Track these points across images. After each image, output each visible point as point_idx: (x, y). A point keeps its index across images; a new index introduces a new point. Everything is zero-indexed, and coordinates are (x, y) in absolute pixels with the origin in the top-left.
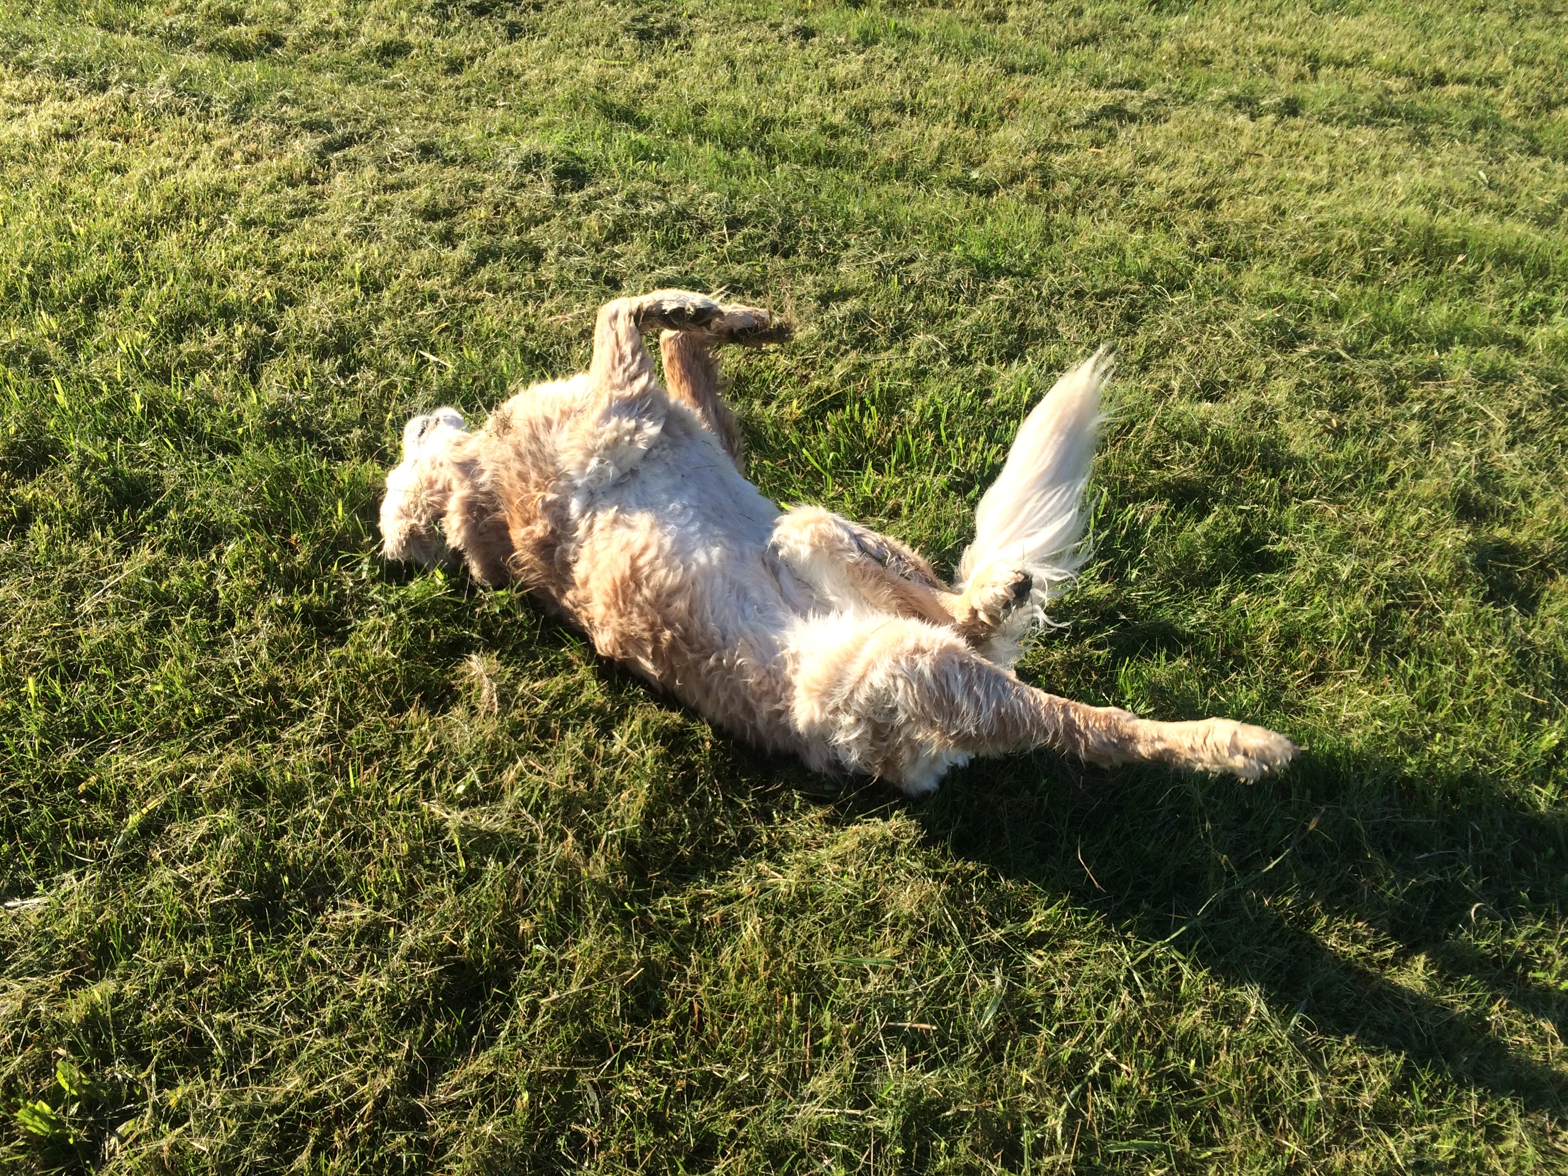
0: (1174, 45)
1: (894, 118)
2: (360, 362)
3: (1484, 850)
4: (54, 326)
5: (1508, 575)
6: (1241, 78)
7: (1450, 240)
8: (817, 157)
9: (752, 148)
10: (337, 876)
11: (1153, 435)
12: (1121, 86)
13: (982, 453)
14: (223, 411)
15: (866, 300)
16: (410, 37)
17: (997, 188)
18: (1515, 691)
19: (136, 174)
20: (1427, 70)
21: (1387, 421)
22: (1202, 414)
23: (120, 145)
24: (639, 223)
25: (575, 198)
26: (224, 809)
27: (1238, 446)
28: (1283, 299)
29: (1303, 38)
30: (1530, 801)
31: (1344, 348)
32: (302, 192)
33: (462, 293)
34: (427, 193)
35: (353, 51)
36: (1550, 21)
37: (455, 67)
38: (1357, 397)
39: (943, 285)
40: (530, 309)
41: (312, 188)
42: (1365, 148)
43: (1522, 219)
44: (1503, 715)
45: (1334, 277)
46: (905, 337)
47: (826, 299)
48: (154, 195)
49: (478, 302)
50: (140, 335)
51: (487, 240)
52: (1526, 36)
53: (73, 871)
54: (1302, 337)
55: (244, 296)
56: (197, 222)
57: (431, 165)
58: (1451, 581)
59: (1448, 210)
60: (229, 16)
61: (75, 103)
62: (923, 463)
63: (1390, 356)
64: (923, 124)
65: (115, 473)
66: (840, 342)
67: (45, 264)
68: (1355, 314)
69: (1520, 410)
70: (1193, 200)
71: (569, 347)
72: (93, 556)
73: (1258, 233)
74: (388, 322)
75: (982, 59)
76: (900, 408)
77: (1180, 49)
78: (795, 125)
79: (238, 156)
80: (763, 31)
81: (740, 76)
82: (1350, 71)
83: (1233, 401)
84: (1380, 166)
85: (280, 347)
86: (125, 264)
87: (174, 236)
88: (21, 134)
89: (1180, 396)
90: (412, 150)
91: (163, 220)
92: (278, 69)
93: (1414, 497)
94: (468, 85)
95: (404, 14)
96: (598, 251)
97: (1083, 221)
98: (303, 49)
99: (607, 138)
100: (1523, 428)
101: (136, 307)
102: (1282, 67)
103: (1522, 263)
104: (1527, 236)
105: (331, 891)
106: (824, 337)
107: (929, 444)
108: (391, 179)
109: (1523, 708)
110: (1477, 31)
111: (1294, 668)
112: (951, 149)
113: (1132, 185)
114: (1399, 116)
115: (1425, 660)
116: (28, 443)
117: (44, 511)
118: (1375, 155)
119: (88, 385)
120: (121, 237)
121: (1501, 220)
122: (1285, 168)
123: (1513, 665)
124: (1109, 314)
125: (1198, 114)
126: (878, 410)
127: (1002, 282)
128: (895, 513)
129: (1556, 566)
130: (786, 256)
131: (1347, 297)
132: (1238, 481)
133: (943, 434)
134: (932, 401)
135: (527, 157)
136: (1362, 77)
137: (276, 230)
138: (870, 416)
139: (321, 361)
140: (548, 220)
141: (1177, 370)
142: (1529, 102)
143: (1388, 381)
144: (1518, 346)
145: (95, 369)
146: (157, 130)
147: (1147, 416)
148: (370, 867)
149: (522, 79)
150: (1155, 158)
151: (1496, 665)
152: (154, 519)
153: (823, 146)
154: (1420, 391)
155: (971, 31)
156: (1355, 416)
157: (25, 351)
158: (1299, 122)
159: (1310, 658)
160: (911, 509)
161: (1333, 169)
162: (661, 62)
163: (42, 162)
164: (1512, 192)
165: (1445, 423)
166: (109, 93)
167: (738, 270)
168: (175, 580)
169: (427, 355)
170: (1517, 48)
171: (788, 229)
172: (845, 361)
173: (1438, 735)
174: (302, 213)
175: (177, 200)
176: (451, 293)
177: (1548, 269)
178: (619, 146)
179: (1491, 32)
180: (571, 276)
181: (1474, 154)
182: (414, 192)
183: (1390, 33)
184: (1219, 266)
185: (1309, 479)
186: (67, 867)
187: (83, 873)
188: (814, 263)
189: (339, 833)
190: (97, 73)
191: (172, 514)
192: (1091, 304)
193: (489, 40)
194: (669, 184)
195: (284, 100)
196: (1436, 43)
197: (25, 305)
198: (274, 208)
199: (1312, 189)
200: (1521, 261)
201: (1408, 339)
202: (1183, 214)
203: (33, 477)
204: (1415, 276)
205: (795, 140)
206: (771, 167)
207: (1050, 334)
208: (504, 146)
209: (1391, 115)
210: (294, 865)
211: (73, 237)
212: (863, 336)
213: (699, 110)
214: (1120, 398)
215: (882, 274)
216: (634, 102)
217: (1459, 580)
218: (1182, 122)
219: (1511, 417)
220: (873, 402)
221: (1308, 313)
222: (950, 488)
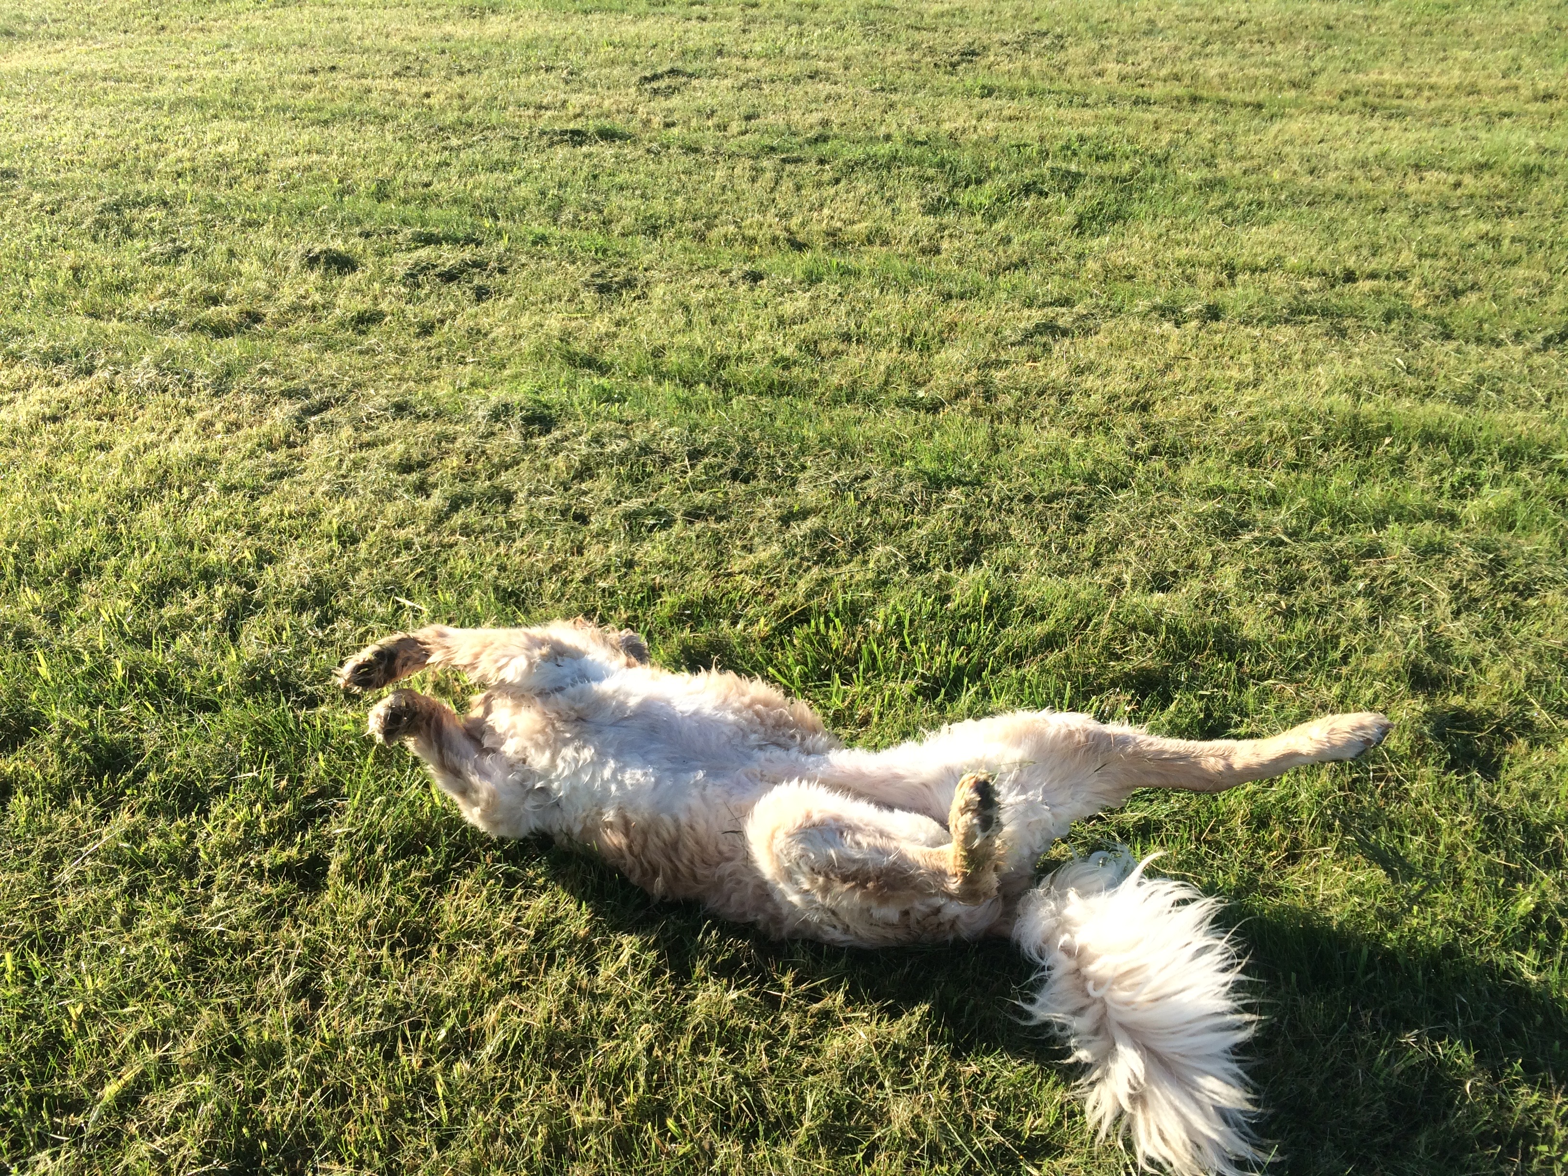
0: (1098, 264)
1: (841, 347)
2: (337, 612)
3: (1473, 1023)
4: (38, 600)
5: (1467, 741)
6: (1163, 290)
7: (1375, 425)
8: (771, 387)
9: (709, 384)
10: (316, 1137)
11: (1110, 628)
12: (1051, 304)
13: (946, 655)
14: (203, 671)
15: (825, 517)
16: (384, 306)
17: (942, 404)
18: (1487, 857)
19: (119, 451)
20: (1338, 270)
21: (1334, 600)
22: (1155, 606)
23: (106, 424)
24: (604, 461)
25: (542, 442)
26: (201, 1075)
27: (1193, 633)
28: (1223, 491)
29: (1219, 249)
30: (1513, 969)
31: (1286, 533)
32: (282, 455)
33: (436, 539)
34: (401, 448)
35: (328, 322)
36: (1448, 216)
37: (426, 330)
38: (1303, 579)
39: (898, 498)
40: (502, 550)
41: (291, 451)
42: (1286, 344)
43: (1442, 400)
44: (1476, 882)
45: (1270, 467)
46: (864, 550)
47: (786, 520)
48: (138, 468)
49: (451, 546)
50: (123, 604)
51: (459, 487)
52: (1428, 231)
53: (48, 1151)
54: (1244, 525)
55: (224, 558)
56: (180, 491)
57: (405, 422)
58: (1413, 752)
59: (1371, 397)
60: (211, 298)
61: (62, 388)
62: (890, 670)
63: (1330, 538)
64: (869, 351)
65: (96, 740)
66: (802, 559)
67: (31, 542)
68: (1292, 500)
69: (1461, 580)
70: (1128, 404)
71: (540, 582)
72: (72, 824)
73: (1193, 430)
74: (365, 572)
75: (920, 289)
76: (864, 617)
77: (1104, 266)
78: (749, 360)
79: (219, 426)
80: (715, 278)
81: (695, 320)
82: (1265, 275)
83: (1184, 590)
84: (1301, 360)
85: (259, 605)
86: (109, 536)
87: (157, 506)
88: (9, 420)
89: (1133, 588)
90: (386, 409)
91: (147, 492)
92: (258, 343)
93: (1367, 671)
94: (439, 345)
95: (377, 286)
96: (566, 490)
97: (1026, 429)
98: (281, 324)
99: (571, 385)
100: (1465, 597)
101: (118, 577)
102: (1201, 275)
103: (1447, 441)
104: (1448, 415)
105: (309, 1155)
106: (787, 556)
107: (894, 651)
108: (366, 437)
109: (1496, 874)
110: (1381, 231)
111: (1269, 849)
112: (897, 371)
113: (1070, 393)
114: (1315, 313)
115: (1396, 832)
116: (11, 716)
117: (25, 783)
118: (1296, 350)
119: (70, 656)
120: (105, 511)
121: (1422, 402)
122: (1212, 369)
123: (1482, 831)
124: (1058, 516)
125: (1126, 325)
126: (842, 622)
127: (954, 491)
128: (865, 722)
129: (1513, 730)
130: (746, 481)
131: (1283, 485)
132: (1196, 667)
133: (907, 640)
134: (894, 608)
135: (496, 407)
136: (1277, 280)
137: (256, 493)
138: (835, 628)
139: (300, 615)
140: (518, 464)
141: (1128, 563)
142: (1437, 291)
143: (1330, 561)
144: (1452, 519)
145: (78, 639)
146: (141, 407)
147: (1102, 609)
148: (350, 1125)
149: (490, 336)
150: (1090, 368)
151: (1466, 832)
152: (134, 782)
153: (776, 377)
154: (1363, 568)
155: (908, 264)
156: (1303, 597)
157: (9, 627)
158: (1222, 325)
159: (1282, 838)
160: (881, 716)
161: (1257, 366)
162: (620, 312)
163: (29, 444)
164: (1430, 376)
165: (1390, 598)
166: (95, 377)
167: (700, 498)
168: (154, 842)
169: (403, 600)
170: (1420, 243)
171: (746, 456)
172: (808, 577)
173: (1415, 908)
174: (282, 476)
175: (160, 472)
176: (425, 540)
177: (1472, 444)
178: (583, 392)
179: (1393, 229)
180: (541, 515)
181: (1390, 343)
182: (389, 448)
183: (1299, 238)
184: (1158, 464)
185: (1265, 660)
186: (42, 1145)
187: (58, 1153)
188: (773, 486)
189: (318, 1092)
190: (84, 359)
191: (152, 777)
192: (1040, 507)
193: (458, 303)
194: (632, 422)
195: (264, 372)
196: (1343, 244)
197: (10, 583)
198: (253, 473)
199: (1240, 386)
200: (1445, 439)
201: (1346, 520)
202: (1121, 417)
203: (14, 750)
204: (1345, 460)
205: (750, 373)
206: (728, 400)
207: (1003, 537)
208: (474, 398)
209: (1308, 313)
210: (273, 1129)
211: (58, 514)
212: (824, 551)
213: (658, 353)
214: (1075, 594)
215: (839, 492)
216: (596, 350)
217: (1420, 751)
218: (1111, 333)
219: (1453, 587)
220: (837, 615)
221: (1247, 503)
222: (918, 693)
